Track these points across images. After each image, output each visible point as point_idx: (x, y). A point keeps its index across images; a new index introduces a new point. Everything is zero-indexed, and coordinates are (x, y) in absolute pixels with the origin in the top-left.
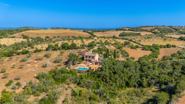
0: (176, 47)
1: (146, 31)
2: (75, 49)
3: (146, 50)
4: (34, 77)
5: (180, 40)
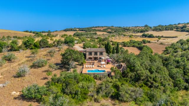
0: (150, 43)
1: (100, 31)
2: (47, 47)
3: (128, 47)
4: (15, 98)
5: (144, 37)
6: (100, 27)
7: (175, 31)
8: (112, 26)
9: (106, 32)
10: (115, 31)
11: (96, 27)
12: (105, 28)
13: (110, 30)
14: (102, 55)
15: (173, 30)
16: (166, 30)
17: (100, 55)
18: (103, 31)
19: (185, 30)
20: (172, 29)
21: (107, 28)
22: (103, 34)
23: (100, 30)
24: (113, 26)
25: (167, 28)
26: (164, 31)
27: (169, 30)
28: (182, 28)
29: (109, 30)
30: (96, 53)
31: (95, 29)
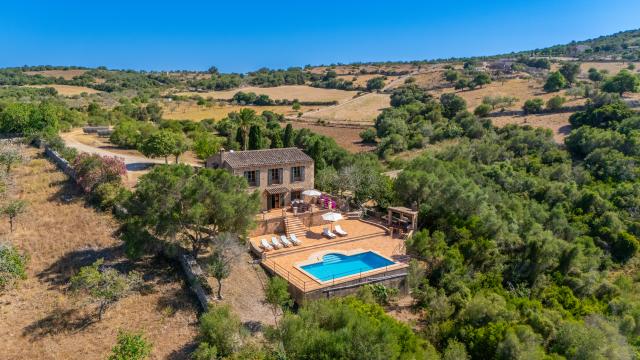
0: (284, 121)
1: (62, 82)
6: (55, 69)
7: (311, 86)
8: (100, 68)
9: (89, 86)
10: (124, 85)
11: (40, 69)
12: (81, 73)
13: (103, 81)
14: (300, 180)
15: (303, 83)
16: (287, 82)
17: (292, 181)
18: (76, 82)
19: (335, 84)
20: (301, 82)
21: (88, 73)
22: (84, 95)
23: (61, 78)
24: (104, 68)
25: (289, 79)
26: (283, 87)
27: (293, 84)
28: (326, 78)
29: (99, 81)
30: (275, 176)
31: (37, 76)
